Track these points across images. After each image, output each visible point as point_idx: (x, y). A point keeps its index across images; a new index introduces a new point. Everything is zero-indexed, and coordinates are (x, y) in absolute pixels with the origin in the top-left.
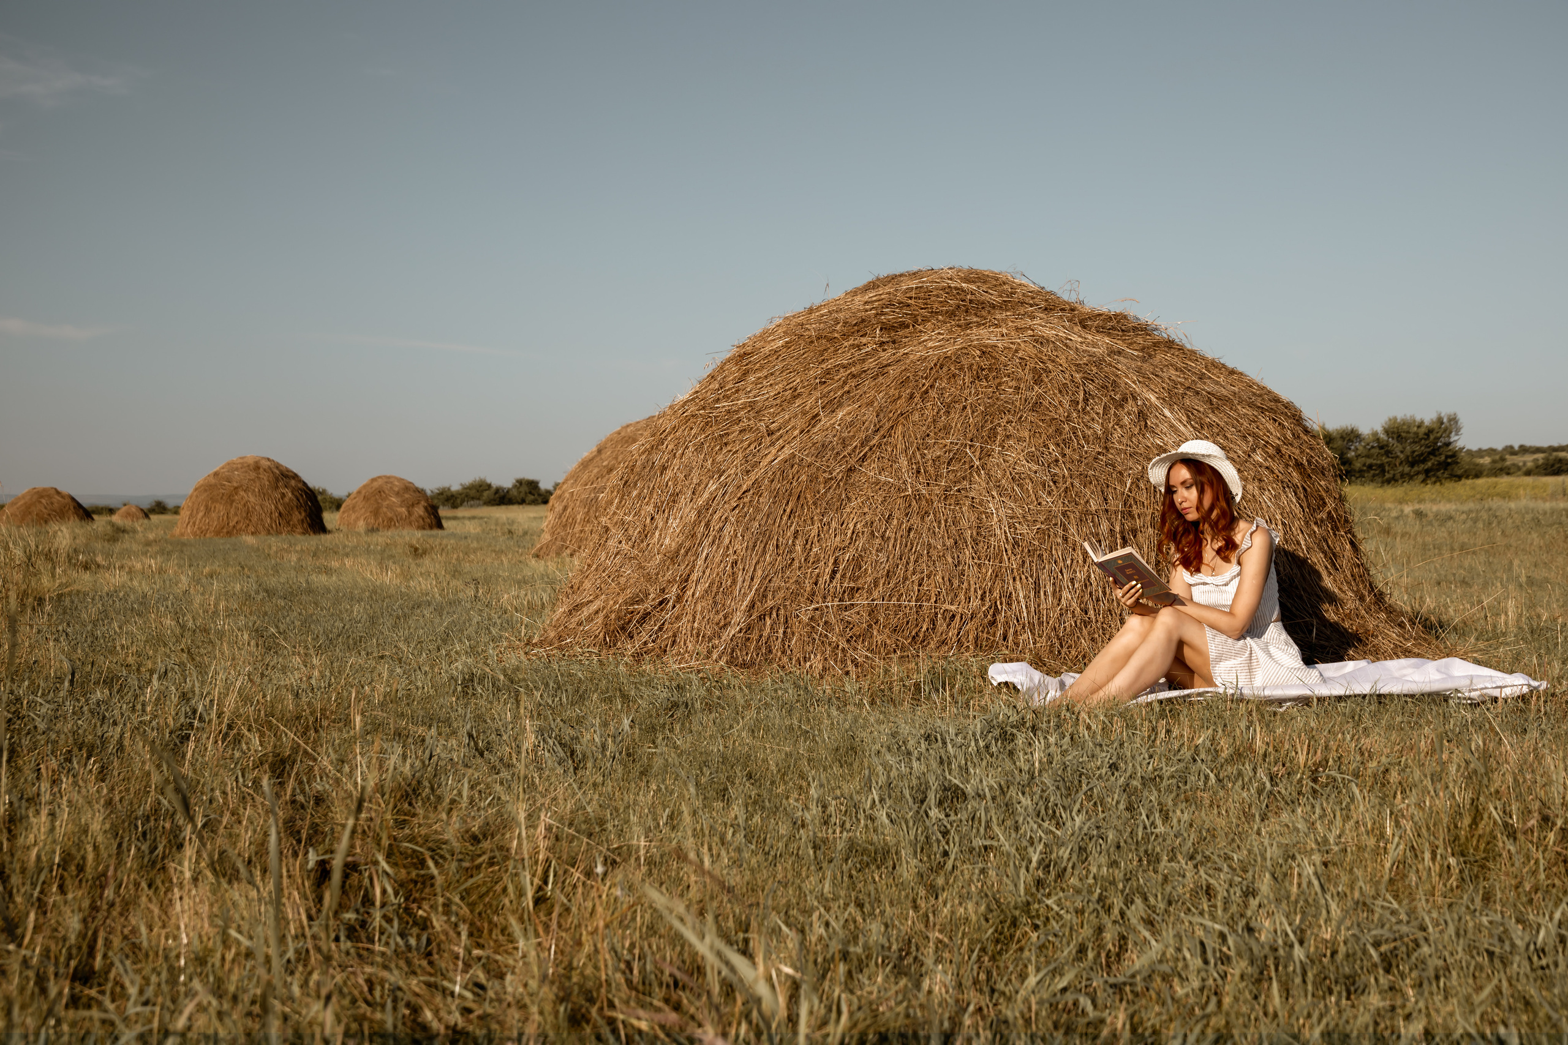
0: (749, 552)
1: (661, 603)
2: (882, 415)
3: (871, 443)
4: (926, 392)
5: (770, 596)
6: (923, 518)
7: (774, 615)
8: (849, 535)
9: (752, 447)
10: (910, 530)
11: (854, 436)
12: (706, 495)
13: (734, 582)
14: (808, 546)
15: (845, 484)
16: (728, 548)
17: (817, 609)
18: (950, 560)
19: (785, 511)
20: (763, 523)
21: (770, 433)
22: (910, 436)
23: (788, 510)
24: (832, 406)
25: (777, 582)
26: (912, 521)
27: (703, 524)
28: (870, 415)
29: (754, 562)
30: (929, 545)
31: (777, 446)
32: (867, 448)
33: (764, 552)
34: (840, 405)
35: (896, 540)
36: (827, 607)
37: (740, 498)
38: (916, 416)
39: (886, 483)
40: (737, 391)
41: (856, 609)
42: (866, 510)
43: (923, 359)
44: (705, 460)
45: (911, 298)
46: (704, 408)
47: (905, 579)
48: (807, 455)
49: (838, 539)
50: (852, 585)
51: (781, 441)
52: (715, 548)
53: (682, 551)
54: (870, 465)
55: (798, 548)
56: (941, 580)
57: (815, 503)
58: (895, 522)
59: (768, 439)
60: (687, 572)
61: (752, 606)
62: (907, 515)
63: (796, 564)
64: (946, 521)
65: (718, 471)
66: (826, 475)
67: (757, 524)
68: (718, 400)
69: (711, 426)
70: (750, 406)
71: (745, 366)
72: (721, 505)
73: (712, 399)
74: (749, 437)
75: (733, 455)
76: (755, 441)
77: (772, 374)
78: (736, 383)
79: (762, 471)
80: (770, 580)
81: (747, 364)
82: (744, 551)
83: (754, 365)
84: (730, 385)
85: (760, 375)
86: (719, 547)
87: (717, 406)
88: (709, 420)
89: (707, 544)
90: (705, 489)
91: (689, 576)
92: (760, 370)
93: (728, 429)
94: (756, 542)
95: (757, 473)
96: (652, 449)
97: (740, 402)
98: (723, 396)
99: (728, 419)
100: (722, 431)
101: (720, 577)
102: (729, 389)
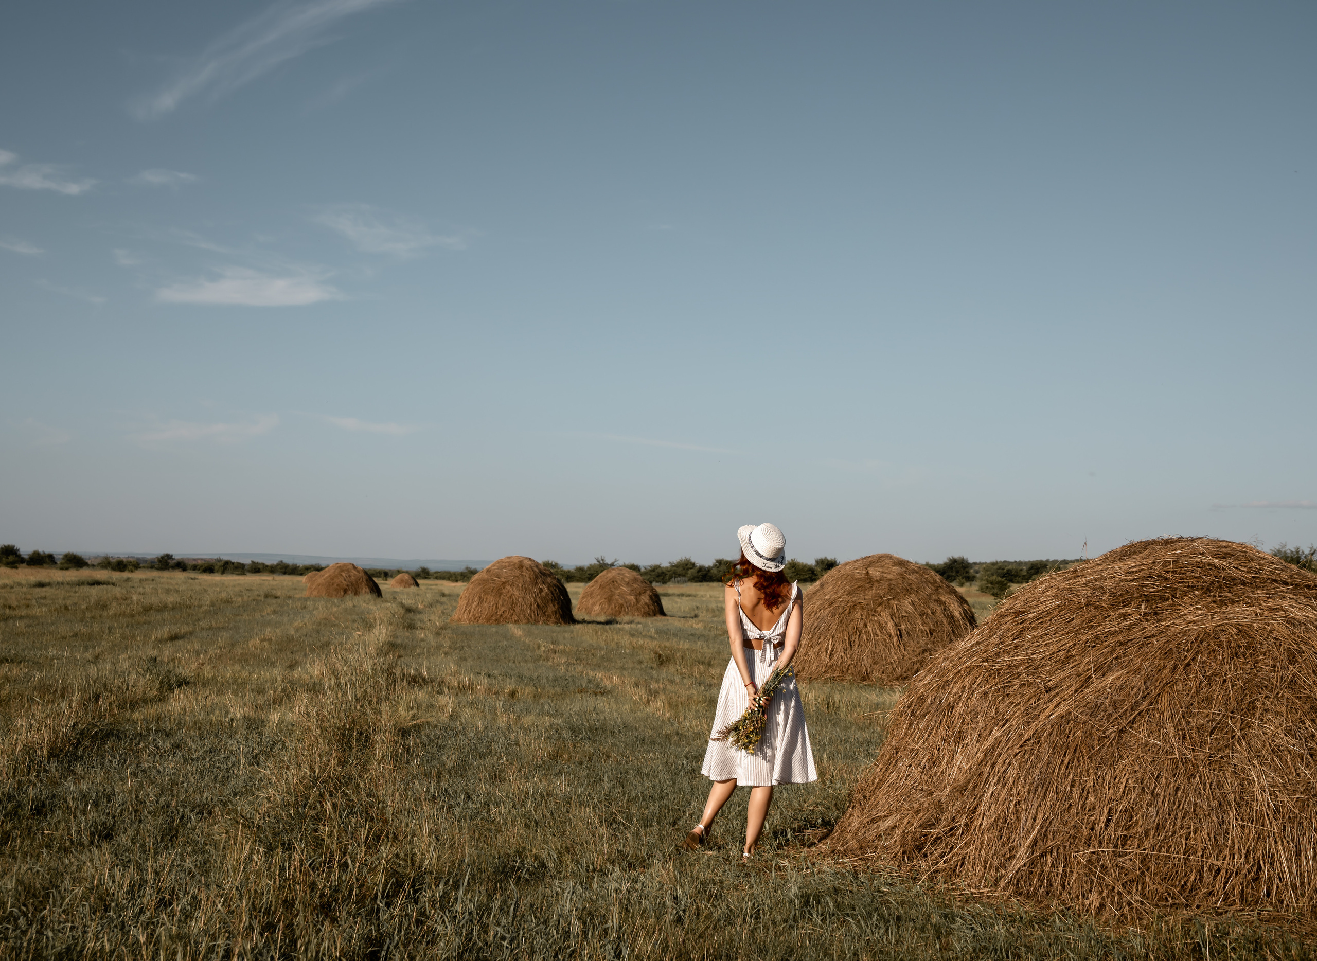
0: (1031, 794)
1: (951, 829)
2: (1148, 683)
3: (1141, 708)
4: (1188, 664)
5: (1050, 836)
6: (1189, 782)
7: (1055, 853)
8: (1121, 790)
9: (1032, 701)
10: (1178, 789)
11: (1124, 700)
12: (991, 740)
13: (1018, 819)
14: (1084, 795)
15: (1118, 743)
16: (1011, 789)
17: (1094, 853)
18: (1215, 819)
19: (1063, 761)
20: (1043, 770)
21: (1048, 690)
22: (1176, 705)
23: (1066, 762)
24: (1102, 669)
25: (1056, 823)
26: (1179, 781)
27: (989, 765)
28: (1137, 681)
29: (1036, 805)
30: (1196, 804)
31: (1054, 703)
32: (1137, 712)
33: (1044, 797)
34: (1110, 669)
35: (1165, 797)
36: (1103, 852)
37: (1021, 746)
38: (1180, 687)
39: (1154, 745)
40: (1016, 647)
41: (1128, 857)
42: (1137, 768)
43: (1184, 633)
44: (989, 707)
45: (1168, 572)
46: (987, 660)
47: (1174, 832)
48: (1081, 713)
49: (1111, 791)
50: (1125, 833)
51: (1058, 698)
52: (999, 787)
53: (970, 785)
54: (1139, 727)
55: (1076, 795)
56: (1206, 836)
57: (1089, 758)
58: (1163, 781)
59: (1047, 696)
60: (974, 804)
61: (1034, 843)
62: (1174, 776)
63: (1073, 810)
64: (1211, 784)
65: (1003, 719)
66: (1100, 734)
67: (1037, 772)
68: (998, 654)
69: (994, 678)
70: (1028, 663)
71: (1021, 624)
72: (1005, 750)
73: (994, 653)
74: (1029, 691)
75: (1015, 706)
76: (1034, 695)
77: (1046, 634)
78: (1014, 640)
79: (1041, 723)
80: (1051, 822)
81: (1023, 622)
82: (1026, 794)
83: (1030, 624)
84: (1010, 641)
85: (1035, 634)
86: (1004, 786)
87: (999, 660)
88: (992, 672)
89: (993, 783)
90: (990, 734)
91: (976, 808)
92: (1036, 629)
93: (1009, 682)
94: (1037, 787)
95: (1037, 725)
96: (939, 688)
97: (1019, 658)
98: (1004, 651)
99: (1008, 672)
100: (1004, 684)
101: (1005, 813)
102: (1008, 645)
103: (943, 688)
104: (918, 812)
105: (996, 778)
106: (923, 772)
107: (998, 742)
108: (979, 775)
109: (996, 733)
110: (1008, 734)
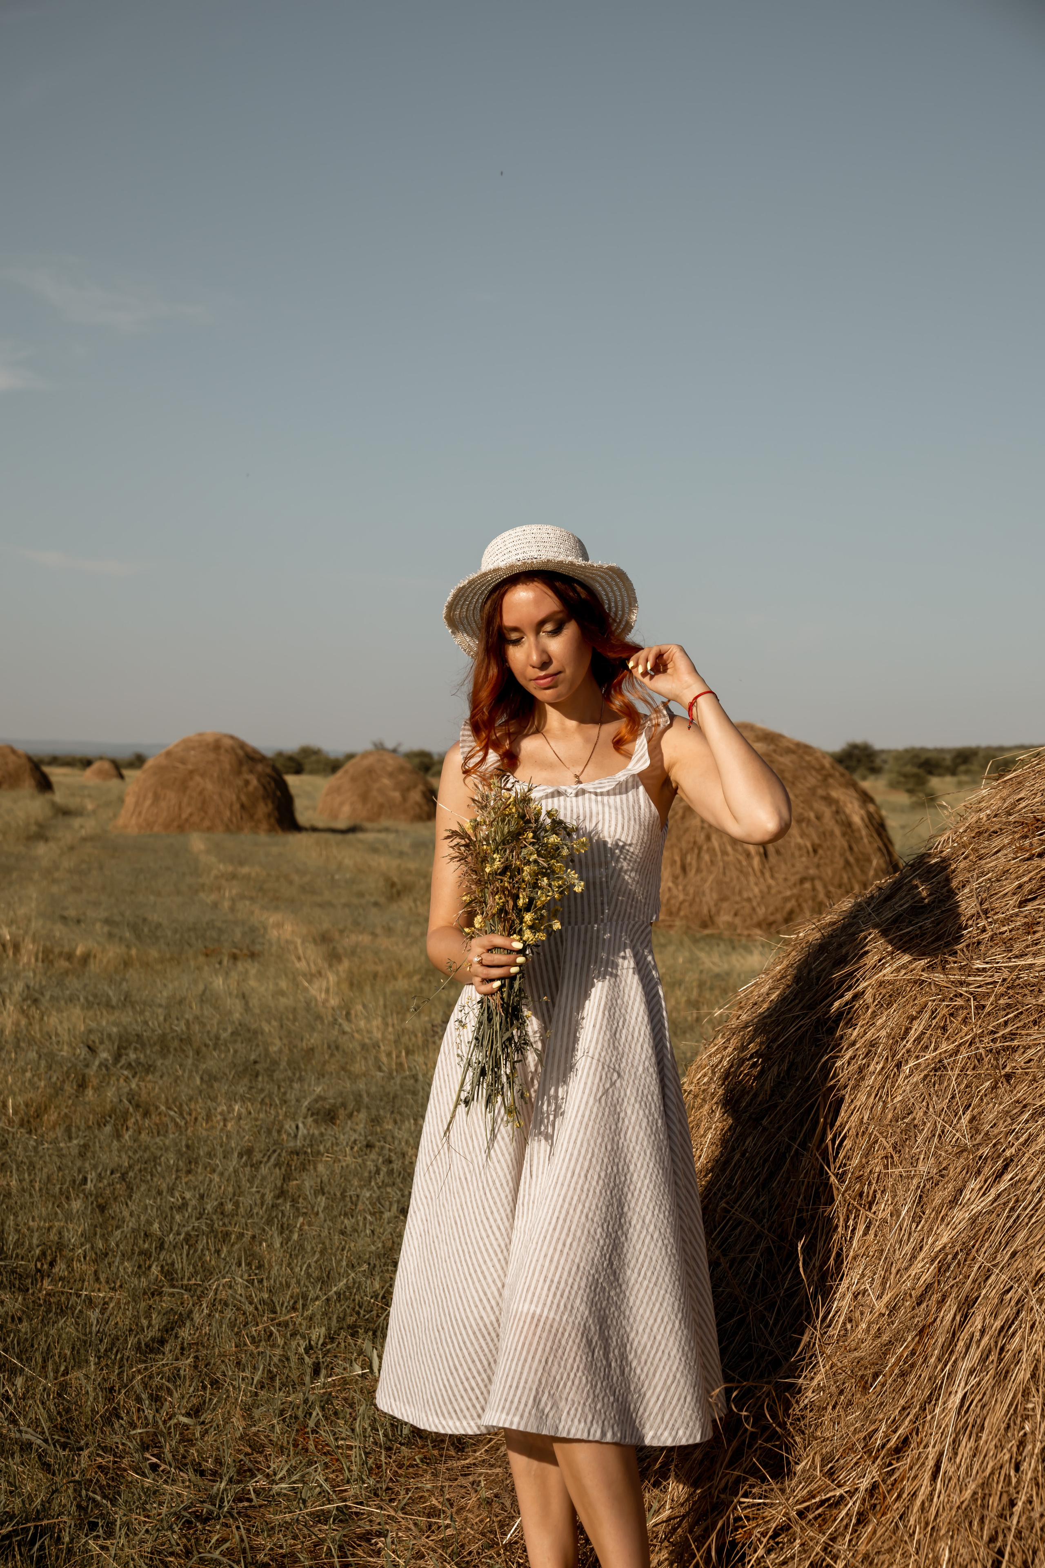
12: (958, 1220)
44: (952, 1112)
65: (992, 1157)
69: (967, 1021)
72: (1004, 1257)
73: (962, 942)
78: (1022, 903)
84: (1009, 907)
87: (978, 965)
88: (960, 1002)
89: (965, 1365)
90: (954, 1201)
93: (1013, 1035)
98: (992, 938)
99: (1009, 1006)
100: (994, 1041)
101: (1008, 1477)
102: (1008, 920)
105: (976, 1351)
107: (981, 1231)
108: (922, 1332)
109: (976, 1201)
110: (1012, 1209)
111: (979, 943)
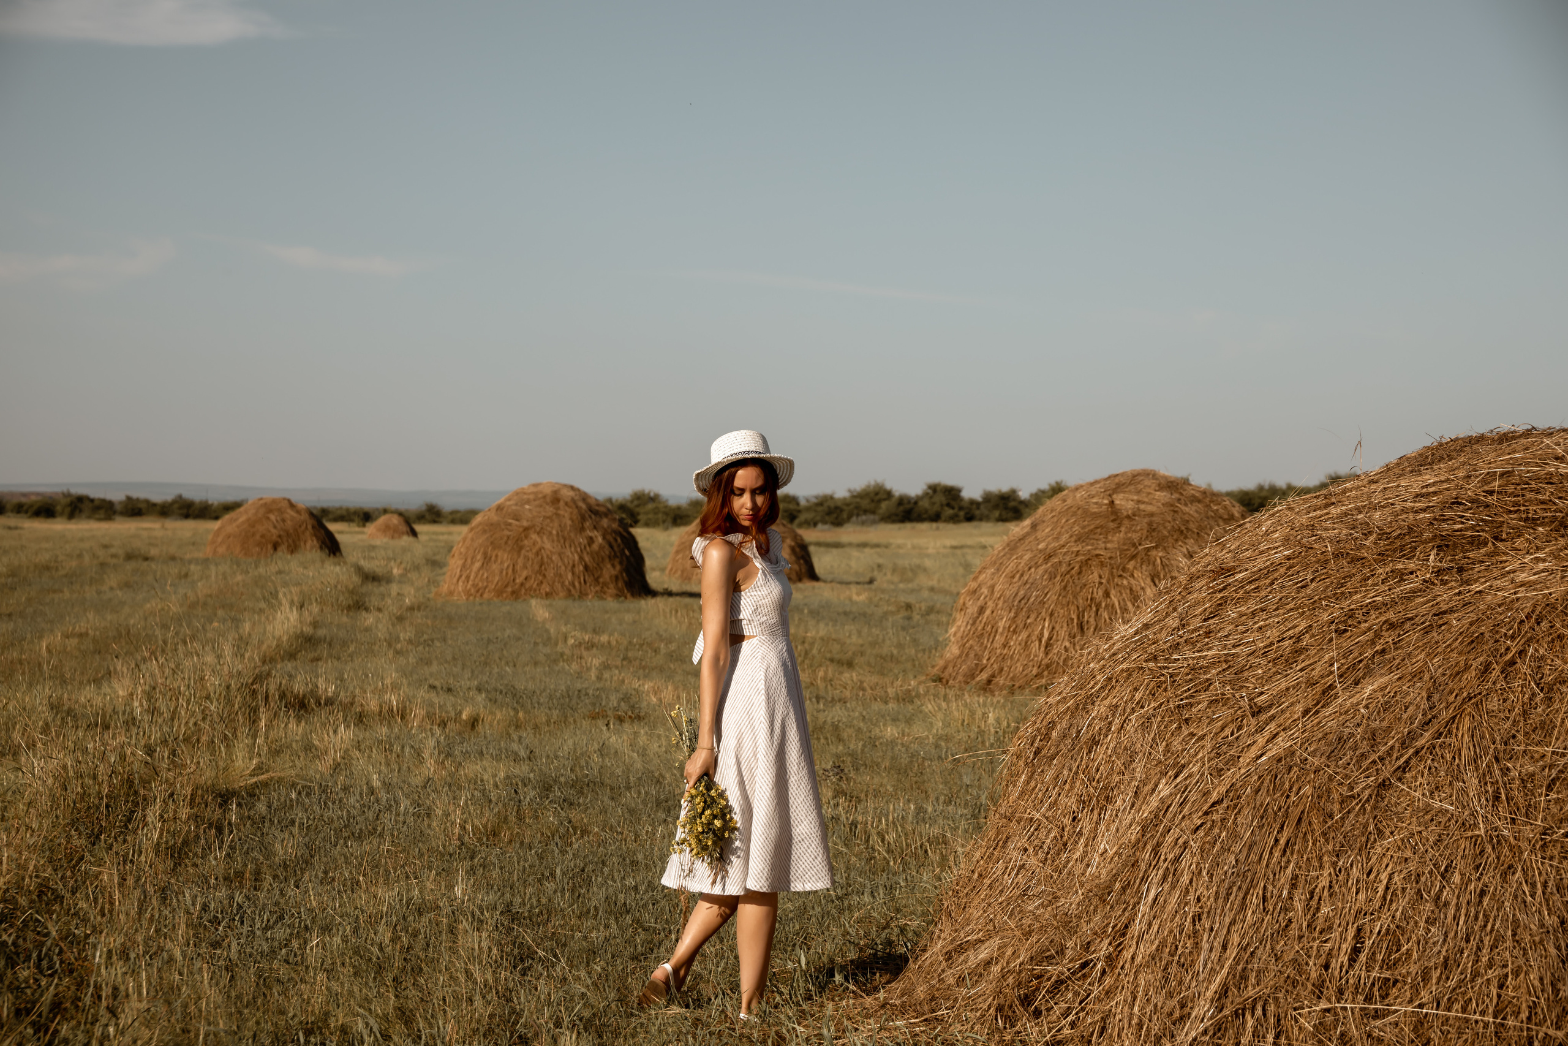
0: (1220, 901)
1: (1084, 965)
2: (1436, 698)
3: (1419, 743)
4: (1512, 663)
5: (1252, 979)
6: (1504, 880)
7: (1259, 1011)
8: (1381, 892)
9: (1228, 731)
10: (1482, 893)
11: (1389, 729)
12: (1154, 802)
13: (1197, 945)
14: (1314, 903)
15: (1375, 808)
16: (1187, 892)
17: (1328, 1010)
18: (1553, 951)
19: (1277, 841)
20: (1242, 857)
21: (1257, 712)
22: (1483, 737)
23: (1282, 841)
24: (1354, 674)
25: (1263, 954)
26: (1485, 879)
27: (1149, 847)
28: (1416, 694)
29: (1228, 920)
30: (1516, 923)
31: (1267, 734)
32: (1411, 751)
33: (1243, 906)
34: (1369, 672)
35: (1458, 908)
36: (1345, 1009)
37: (1206, 813)
38: (1493, 704)
39: (1442, 812)
40: (1208, 634)
41: (1391, 1018)
42: (1408, 853)
43: (1508, 605)
45: (1491, 493)
46: (1155, 658)
47: (1476, 975)
48: (1313, 754)
49: (1362, 896)
50: (1386, 974)
51: (1272, 726)
52: (1166, 886)
53: (1118, 885)
54: (1415, 778)
55: (1299, 906)
56: (1537, 983)
57: (1324, 834)
58: (1457, 878)
59: (1253, 721)
60: (1124, 920)
61: (1224, 992)
62: (1477, 868)
63: (1294, 931)
64: (1545, 885)
65: (1174, 765)
66: (1344, 790)
67: (1232, 858)
68: (1176, 647)
69: (1165, 690)
70: (1226, 661)
71: (1221, 591)
72: (1176, 822)
73: (1169, 644)
74: (1223, 713)
75: (1197, 741)
76: (1232, 721)
77: (1262, 610)
78: (1205, 620)
79: (1243, 771)
80: (1252, 953)
81: (1224, 588)
82: (1212, 899)
83: (1235, 591)
84: (1197, 622)
85: (1243, 609)
86: (1173, 887)
87: (1176, 657)
88: (1163, 679)
89: (1155, 880)
90: (1153, 790)
91: (1126, 927)
92: (1244, 600)
93: (1192, 696)
94: (1230, 888)
95: (1234, 774)
96: (1077, 709)
97: (1211, 653)
98: (1186, 641)
99: (1191, 680)
100: (1182, 700)
101: (1175, 936)
102: (1195, 630)
103: (1084, 708)
104: (1028, 934)
105: (1161, 872)
106: (1046, 859)
107: (1165, 807)
108: (1133, 865)
109: (1165, 789)
110: (1184, 792)
111: (1178, 644)
